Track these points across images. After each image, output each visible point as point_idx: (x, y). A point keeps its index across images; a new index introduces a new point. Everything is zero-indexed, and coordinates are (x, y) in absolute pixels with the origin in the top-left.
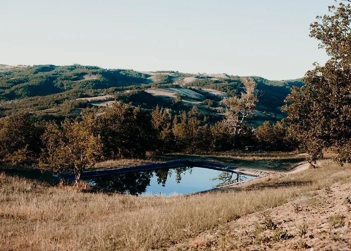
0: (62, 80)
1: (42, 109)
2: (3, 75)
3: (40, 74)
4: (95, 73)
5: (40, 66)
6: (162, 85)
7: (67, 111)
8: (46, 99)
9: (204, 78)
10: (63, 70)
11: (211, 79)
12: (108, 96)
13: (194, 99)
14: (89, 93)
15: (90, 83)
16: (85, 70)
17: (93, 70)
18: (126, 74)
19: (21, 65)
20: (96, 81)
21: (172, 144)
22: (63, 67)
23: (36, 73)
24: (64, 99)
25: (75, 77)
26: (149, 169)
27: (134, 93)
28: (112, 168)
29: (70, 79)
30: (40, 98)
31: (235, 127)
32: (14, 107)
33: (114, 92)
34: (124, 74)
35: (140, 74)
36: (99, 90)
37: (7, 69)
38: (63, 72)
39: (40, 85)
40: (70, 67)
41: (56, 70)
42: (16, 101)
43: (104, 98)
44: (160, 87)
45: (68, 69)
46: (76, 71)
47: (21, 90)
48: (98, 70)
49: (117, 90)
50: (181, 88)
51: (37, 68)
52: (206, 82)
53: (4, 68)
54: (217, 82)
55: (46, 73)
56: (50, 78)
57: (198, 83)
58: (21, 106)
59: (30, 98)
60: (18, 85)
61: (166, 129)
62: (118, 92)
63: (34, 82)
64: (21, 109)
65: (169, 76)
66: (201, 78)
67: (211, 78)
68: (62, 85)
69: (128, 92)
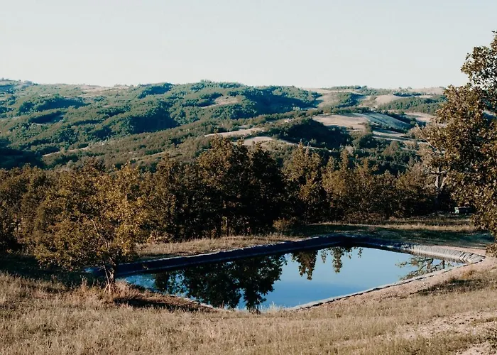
0: (183, 106)
1: (150, 153)
2: (92, 102)
3: (149, 98)
4: (234, 94)
5: (148, 85)
6: (341, 109)
7: (191, 154)
8: (158, 137)
9: (408, 95)
10: (185, 90)
11: (420, 97)
12: (255, 129)
13: (392, 129)
14: (224, 125)
15: (227, 110)
16: (219, 90)
17: (232, 90)
18: (284, 94)
19: (119, 86)
20: (237, 106)
21: (324, 206)
22: (184, 86)
23: (143, 96)
24: (186, 136)
25: (203, 101)
26: (279, 251)
27: (296, 124)
28: (198, 253)
29: (196, 105)
30: (148, 136)
31: (436, 173)
32: (109, 151)
33: (264, 122)
34: (280, 94)
35: (306, 93)
36: (240, 120)
37: (98, 92)
38: (184, 93)
39: (150, 114)
40: (195, 86)
41: (174, 91)
42: (111, 142)
43: (249, 132)
44: (337, 113)
45: (192, 89)
46: (204, 92)
47: (120, 124)
48: (239, 89)
49: (268, 119)
50: (372, 112)
51: (144, 89)
52: (412, 102)
53: (93, 91)
54: (429, 101)
55: (158, 96)
56: (165, 104)
57: (399, 105)
58: (120, 148)
59: (135, 135)
60: (115, 116)
61: (311, 181)
62: (271, 123)
63: (140, 110)
64: (120, 153)
65: (352, 94)
66: (404, 95)
67: (420, 95)
68: (183, 115)
69: (287, 121)
